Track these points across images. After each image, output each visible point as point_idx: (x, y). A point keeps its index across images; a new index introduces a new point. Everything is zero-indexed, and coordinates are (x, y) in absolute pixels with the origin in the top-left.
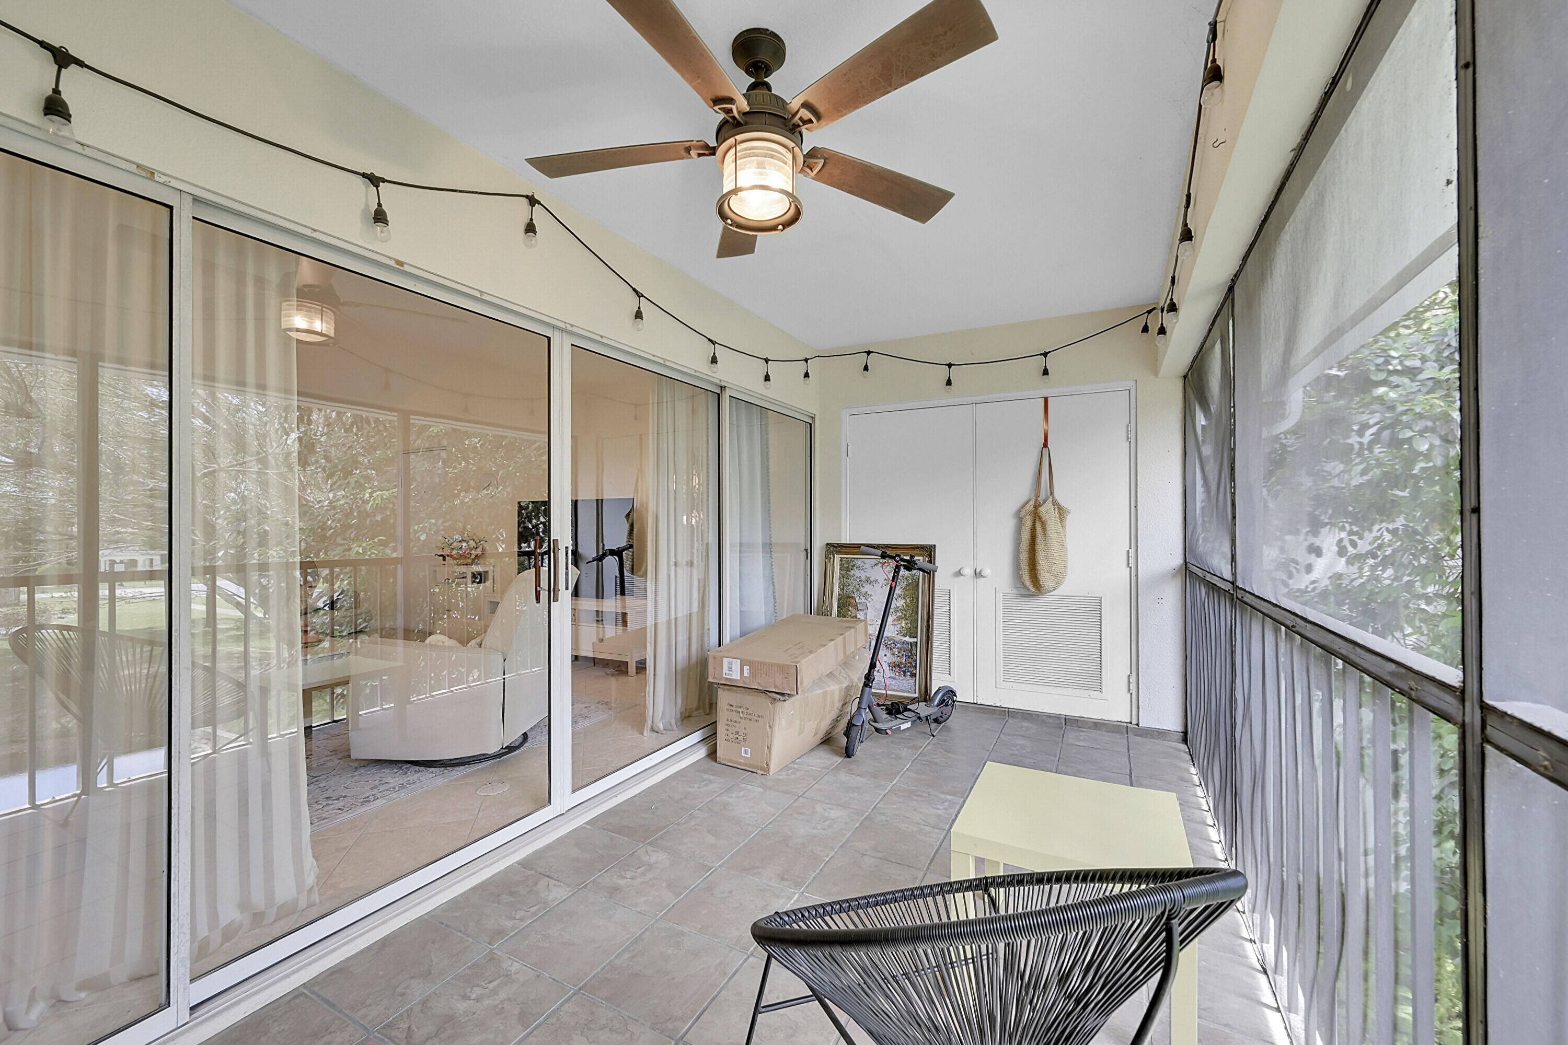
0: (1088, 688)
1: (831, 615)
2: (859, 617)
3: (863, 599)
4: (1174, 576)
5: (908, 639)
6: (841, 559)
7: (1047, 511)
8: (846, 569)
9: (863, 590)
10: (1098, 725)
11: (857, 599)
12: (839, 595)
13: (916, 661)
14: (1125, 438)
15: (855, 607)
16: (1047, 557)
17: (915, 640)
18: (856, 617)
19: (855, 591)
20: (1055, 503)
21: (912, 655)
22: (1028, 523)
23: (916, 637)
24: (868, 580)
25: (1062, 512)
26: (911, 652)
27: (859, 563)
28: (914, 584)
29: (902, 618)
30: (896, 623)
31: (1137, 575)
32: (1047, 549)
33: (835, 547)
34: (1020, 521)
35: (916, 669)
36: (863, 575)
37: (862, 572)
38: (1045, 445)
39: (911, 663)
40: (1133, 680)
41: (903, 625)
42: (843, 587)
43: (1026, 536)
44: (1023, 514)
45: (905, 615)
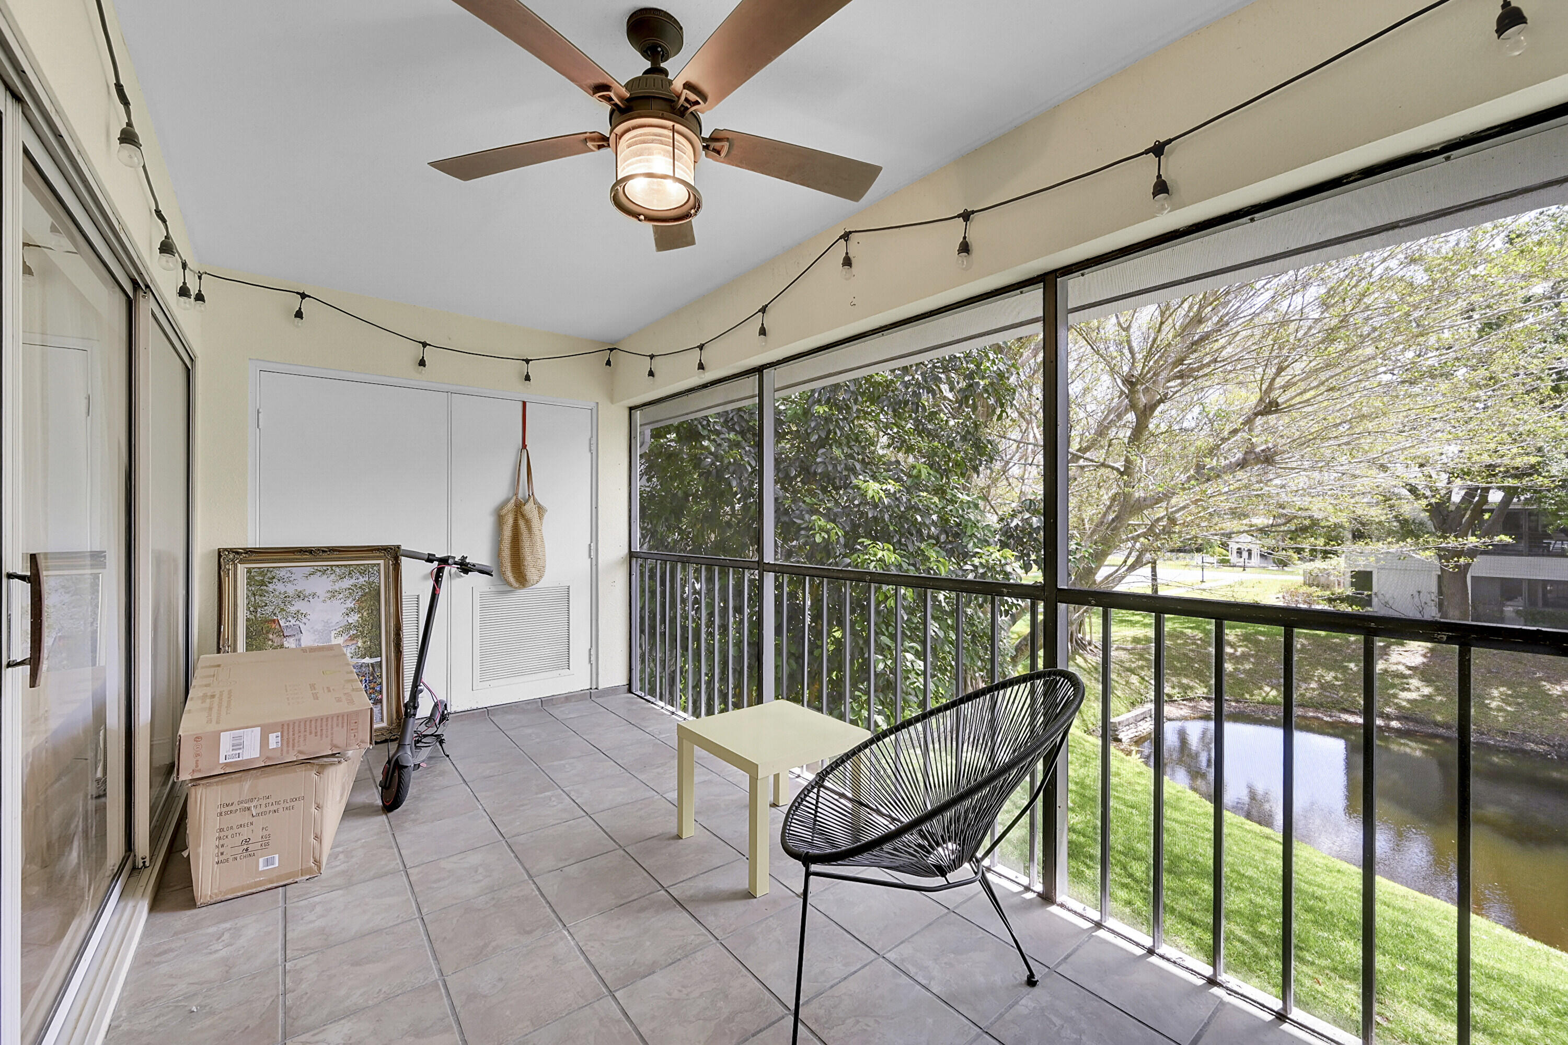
0: (558, 668)
1: (235, 650)
2: (286, 644)
3: (293, 621)
4: (623, 562)
5: (367, 660)
6: (249, 571)
7: (530, 508)
8: (258, 584)
9: (293, 609)
10: (568, 698)
11: (282, 623)
12: (248, 620)
13: (381, 684)
14: (588, 449)
15: (281, 633)
16: (532, 553)
17: (378, 659)
18: (282, 646)
19: (277, 611)
20: (535, 502)
21: (374, 678)
22: (510, 521)
23: (381, 656)
24: (299, 596)
25: (541, 510)
26: (372, 674)
27: (282, 573)
28: (374, 593)
29: (357, 637)
30: (349, 643)
31: (597, 565)
32: (533, 545)
33: (237, 553)
34: (500, 519)
35: (381, 692)
36: (291, 590)
37: (289, 585)
38: (524, 446)
39: (373, 688)
40: (593, 652)
41: (360, 644)
42: (253, 608)
43: (508, 532)
44: (504, 512)
45: (362, 633)
